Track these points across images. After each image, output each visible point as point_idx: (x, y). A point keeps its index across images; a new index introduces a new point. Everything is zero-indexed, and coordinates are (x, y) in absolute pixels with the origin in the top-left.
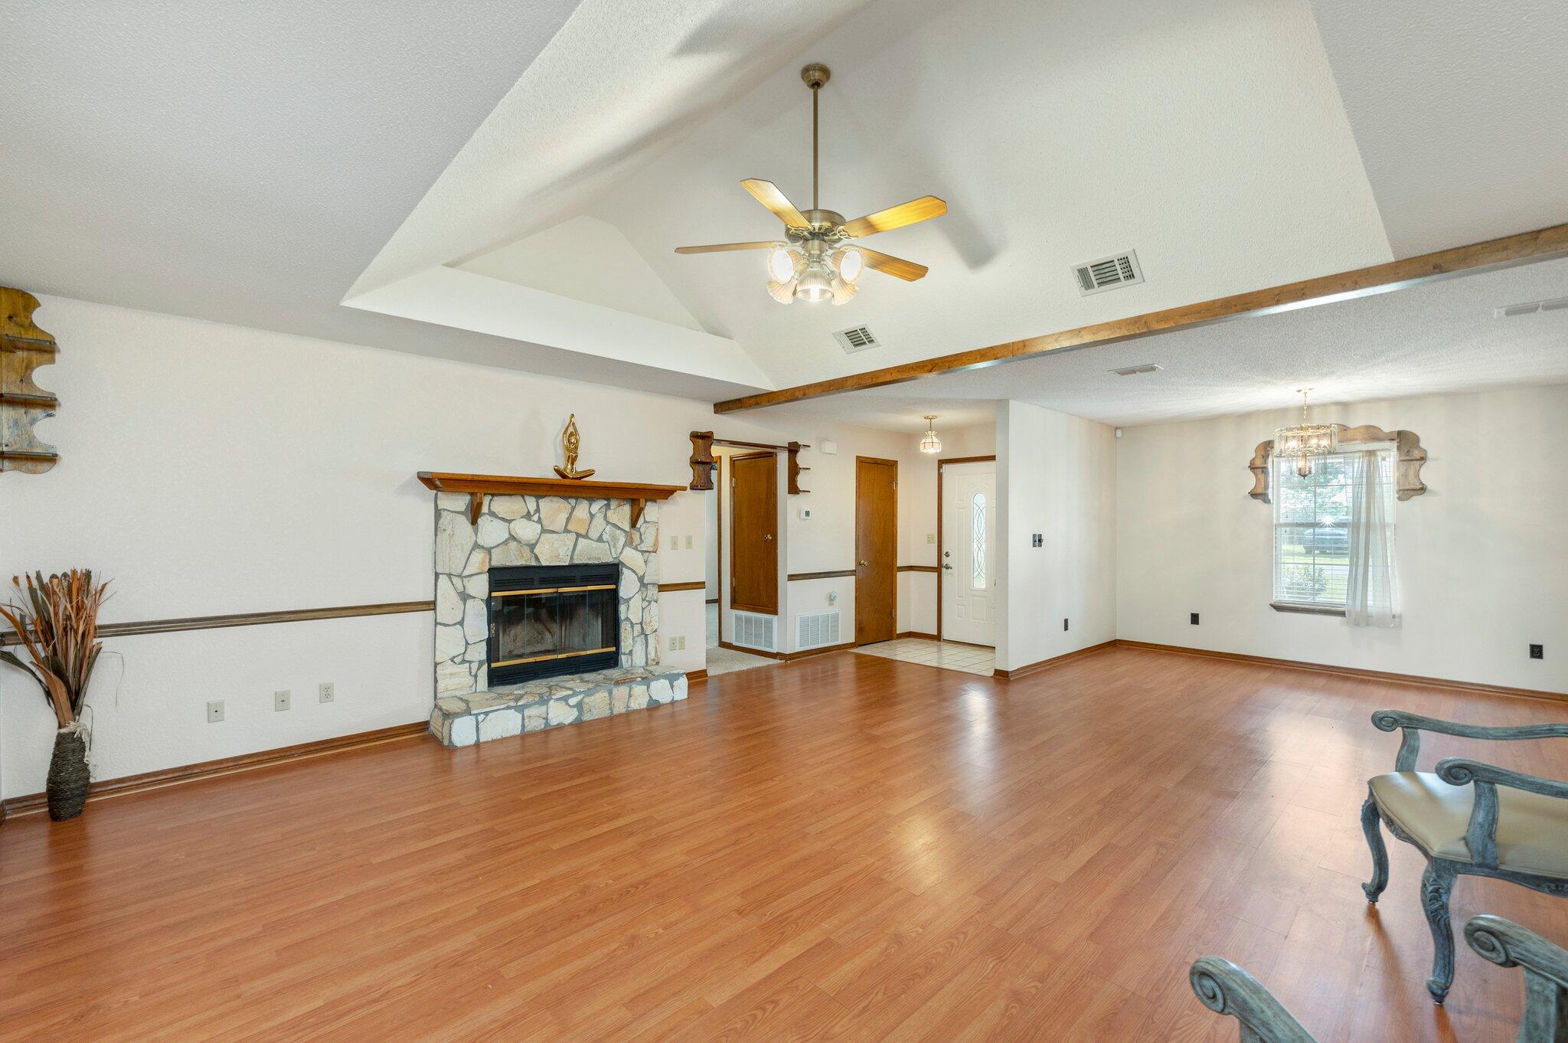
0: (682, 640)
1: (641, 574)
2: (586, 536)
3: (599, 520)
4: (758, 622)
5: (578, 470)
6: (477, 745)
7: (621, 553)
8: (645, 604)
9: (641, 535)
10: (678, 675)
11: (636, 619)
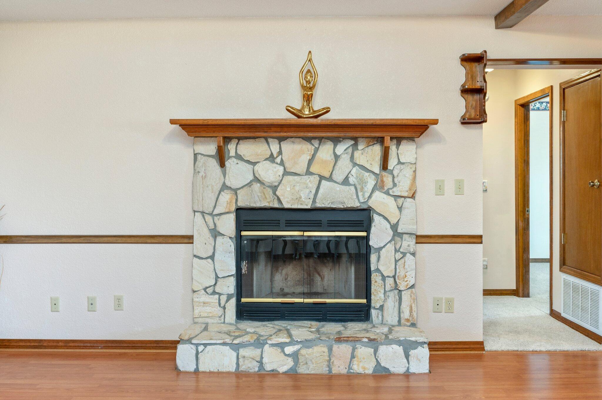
0: (450, 303)
1: (394, 221)
2: (330, 179)
3: (344, 163)
4: (584, 291)
5: (315, 109)
6: (197, 372)
7: (370, 197)
8: (399, 255)
9: (394, 177)
10: (416, 344)
11: (387, 271)
